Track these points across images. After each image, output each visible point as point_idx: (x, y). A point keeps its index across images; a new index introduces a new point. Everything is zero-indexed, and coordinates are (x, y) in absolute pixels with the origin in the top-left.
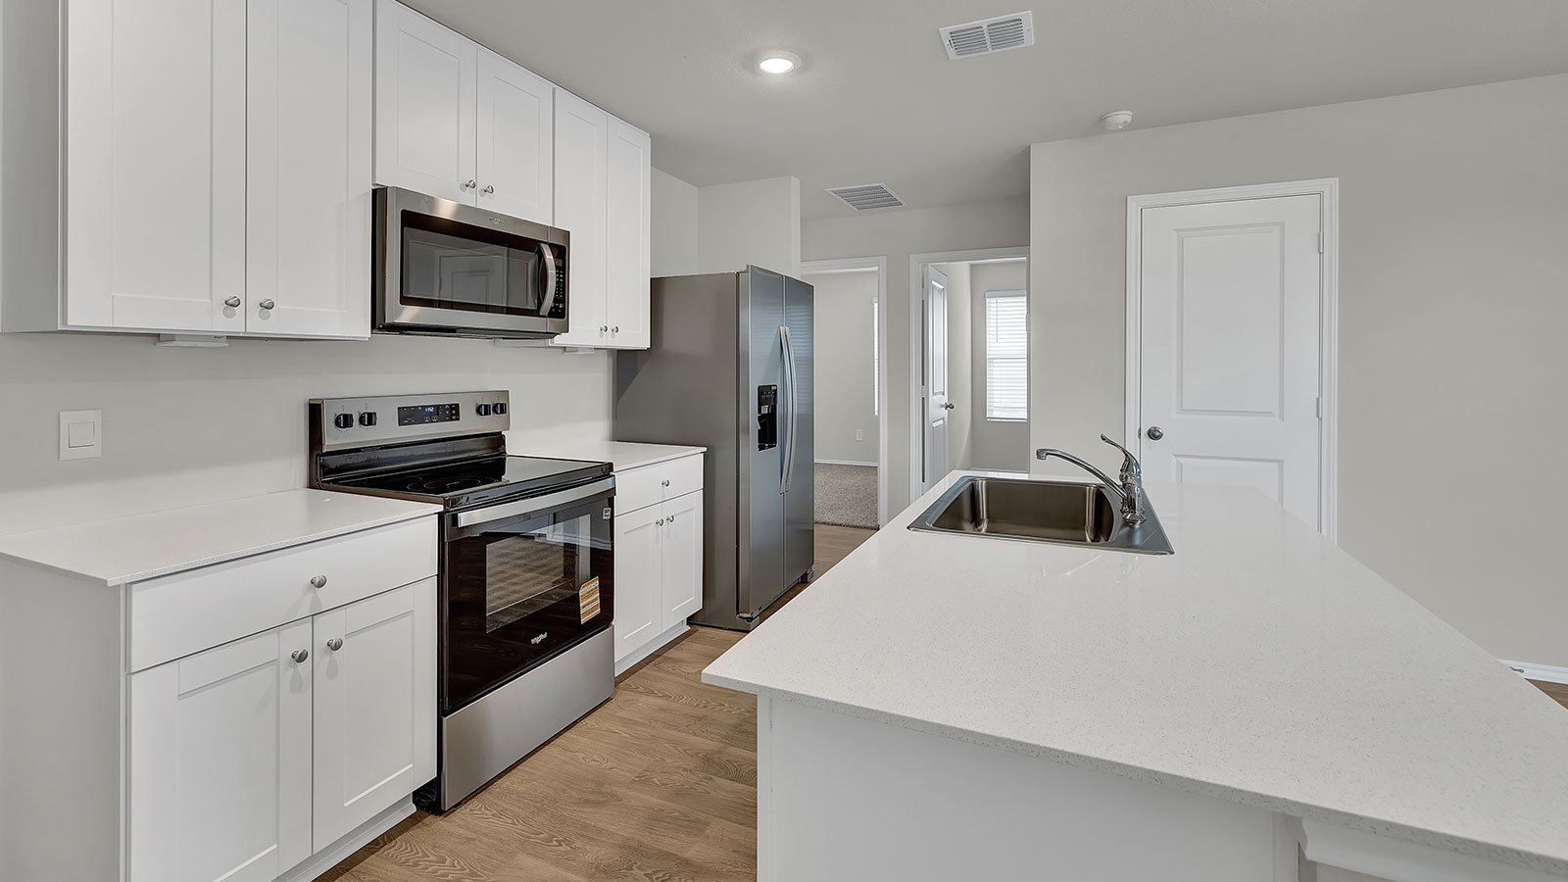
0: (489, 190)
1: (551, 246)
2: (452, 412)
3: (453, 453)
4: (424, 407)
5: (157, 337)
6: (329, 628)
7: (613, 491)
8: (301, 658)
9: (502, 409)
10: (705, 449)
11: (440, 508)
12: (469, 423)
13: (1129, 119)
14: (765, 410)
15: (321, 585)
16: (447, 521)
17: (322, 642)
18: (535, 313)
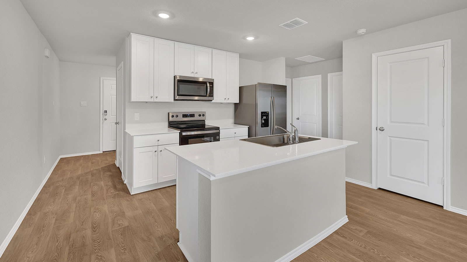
0: (197, 73)
1: (209, 82)
2: (192, 116)
3: (194, 123)
4: (187, 114)
5: (147, 102)
6: (160, 148)
7: (219, 133)
8: (156, 151)
9: (204, 115)
10: (249, 126)
11: (180, 131)
12: (197, 118)
13: (365, 31)
14: (265, 118)
15: (158, 141)
16: (180, 134)
17: (159, 150)
18: (206, 96)
